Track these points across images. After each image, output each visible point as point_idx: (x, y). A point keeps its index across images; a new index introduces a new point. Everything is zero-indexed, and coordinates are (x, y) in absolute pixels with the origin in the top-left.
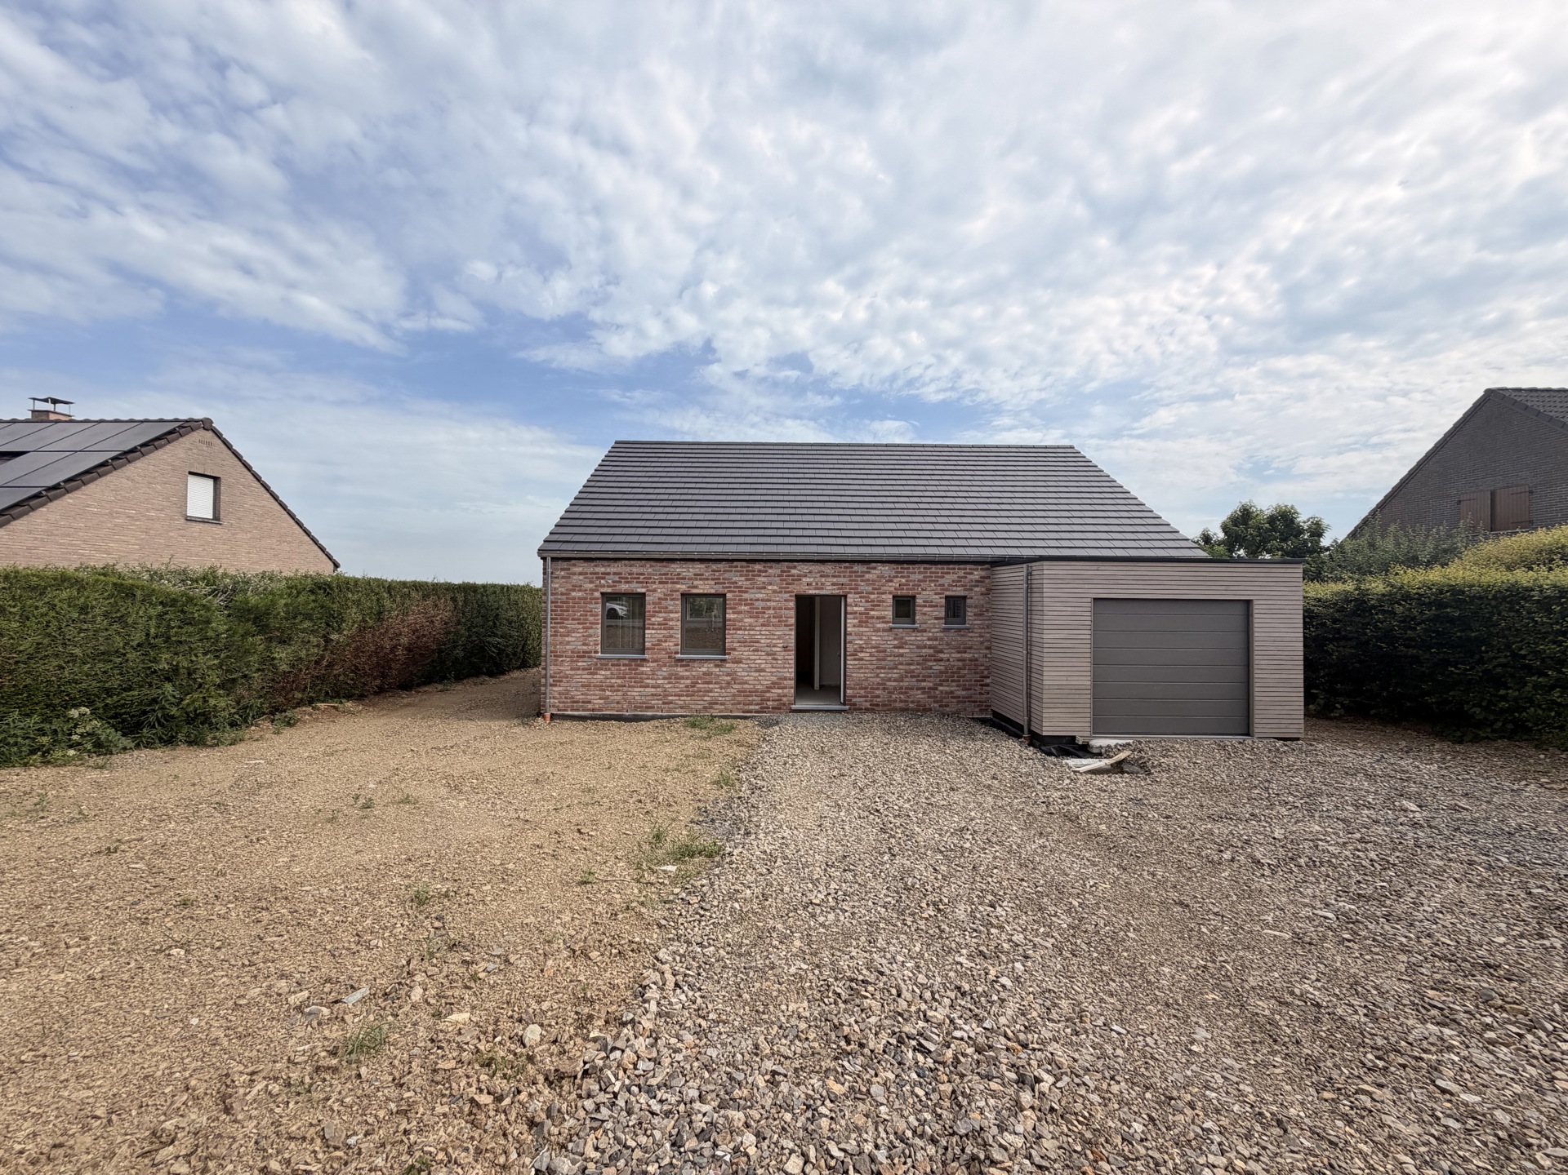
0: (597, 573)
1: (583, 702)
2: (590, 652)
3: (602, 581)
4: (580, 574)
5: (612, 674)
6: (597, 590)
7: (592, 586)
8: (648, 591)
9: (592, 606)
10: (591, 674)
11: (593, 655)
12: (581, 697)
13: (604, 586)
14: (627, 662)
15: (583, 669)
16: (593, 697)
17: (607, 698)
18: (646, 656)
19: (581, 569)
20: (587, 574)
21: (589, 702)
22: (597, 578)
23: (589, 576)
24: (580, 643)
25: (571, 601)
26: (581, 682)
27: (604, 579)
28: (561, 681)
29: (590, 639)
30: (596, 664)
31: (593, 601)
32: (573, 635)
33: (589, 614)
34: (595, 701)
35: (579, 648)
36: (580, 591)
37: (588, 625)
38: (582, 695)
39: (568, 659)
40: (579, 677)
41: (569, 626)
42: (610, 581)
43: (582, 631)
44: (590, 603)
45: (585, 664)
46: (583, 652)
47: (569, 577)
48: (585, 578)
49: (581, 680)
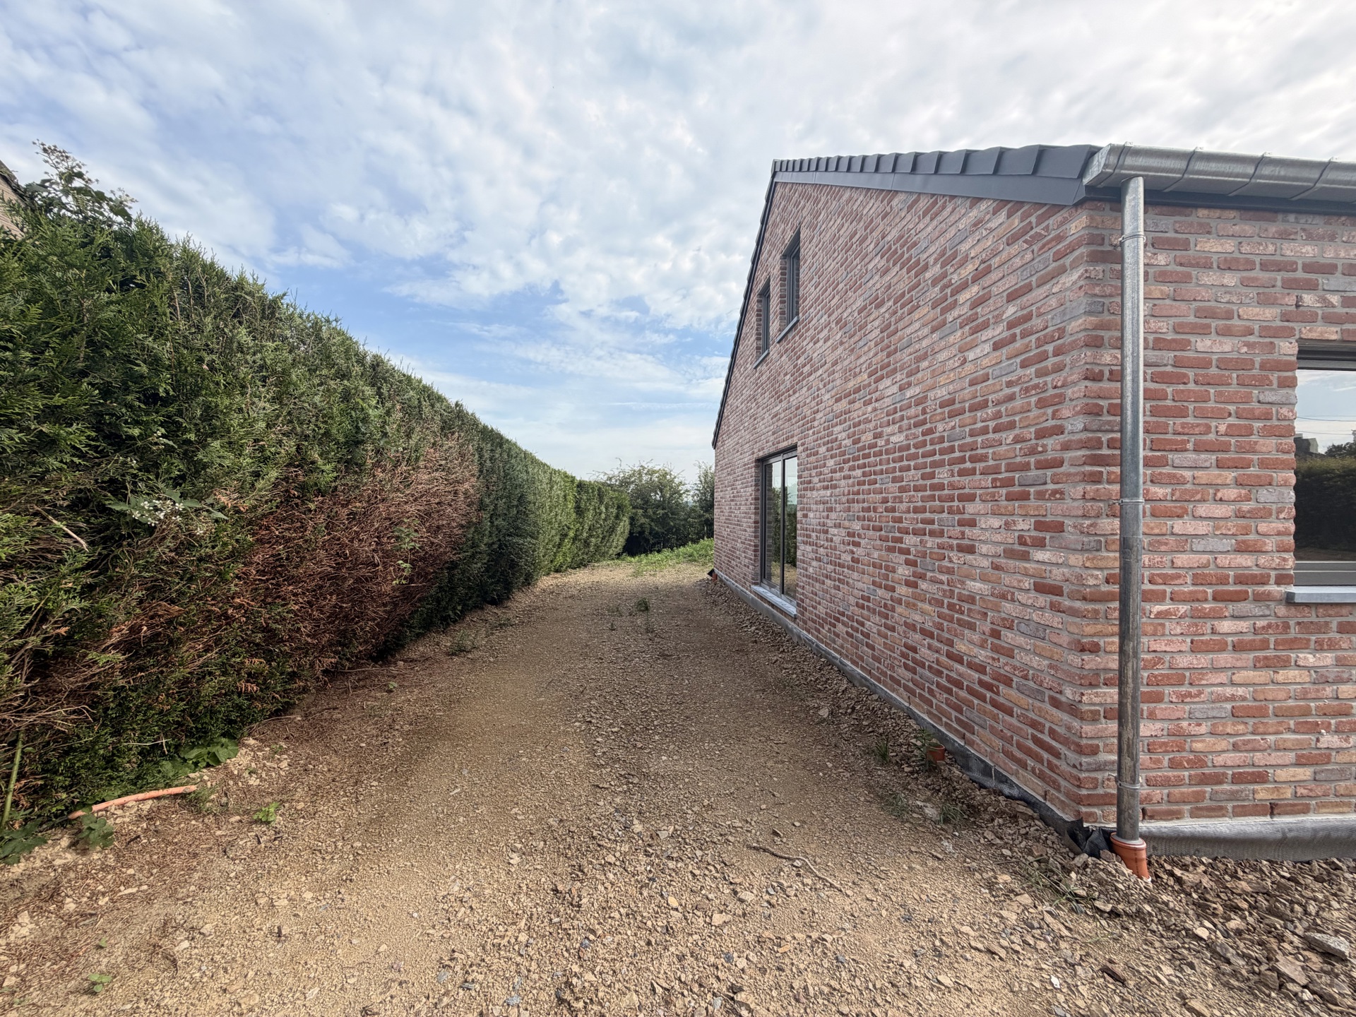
0: (1289, 266)
1: (1237, 779)
2: (1263, 581)
3: (1309, 299)
4: (1228, 265)
5: (1341, 663)
6: (1286, 333)
7: (1269, 314)
9: (1269, 396)
10: (1267, 664)
11: (1273, 588)
12: (1232, 758)
13: (1311, 318)
15: (1237, 648)
16: (1275, 758)
17: (1324, 757)
19: (1229, 246)
20: (1250, 266)
21: (1260, 778)
22: (1290, 285)
23: (1257, 273)
24: (1228, 544)
25: (1191, 373)
26: (1233, 698)
27: (1311, 286)
28: (1158, 698)
29: (1263, 527)
30: (1286, 627)
31: (1274, 377)
32: (1202, 510)
33: (1257, 425)
34: (1282, 774)
35: (1223, 560)
36: (1226, 332)
37: (1253, 470)
38: (1235, 747)
39: (1183, 608)
40: (1223, 678)
41: (1188, 474)
42: (1335, 299)
43: (1232, 493)
44: (1263, 383)
45: (1243, 625)
46: (1240, 580)
47: (1186, 278)
48: (1245, 283)
49: (1229, 691)
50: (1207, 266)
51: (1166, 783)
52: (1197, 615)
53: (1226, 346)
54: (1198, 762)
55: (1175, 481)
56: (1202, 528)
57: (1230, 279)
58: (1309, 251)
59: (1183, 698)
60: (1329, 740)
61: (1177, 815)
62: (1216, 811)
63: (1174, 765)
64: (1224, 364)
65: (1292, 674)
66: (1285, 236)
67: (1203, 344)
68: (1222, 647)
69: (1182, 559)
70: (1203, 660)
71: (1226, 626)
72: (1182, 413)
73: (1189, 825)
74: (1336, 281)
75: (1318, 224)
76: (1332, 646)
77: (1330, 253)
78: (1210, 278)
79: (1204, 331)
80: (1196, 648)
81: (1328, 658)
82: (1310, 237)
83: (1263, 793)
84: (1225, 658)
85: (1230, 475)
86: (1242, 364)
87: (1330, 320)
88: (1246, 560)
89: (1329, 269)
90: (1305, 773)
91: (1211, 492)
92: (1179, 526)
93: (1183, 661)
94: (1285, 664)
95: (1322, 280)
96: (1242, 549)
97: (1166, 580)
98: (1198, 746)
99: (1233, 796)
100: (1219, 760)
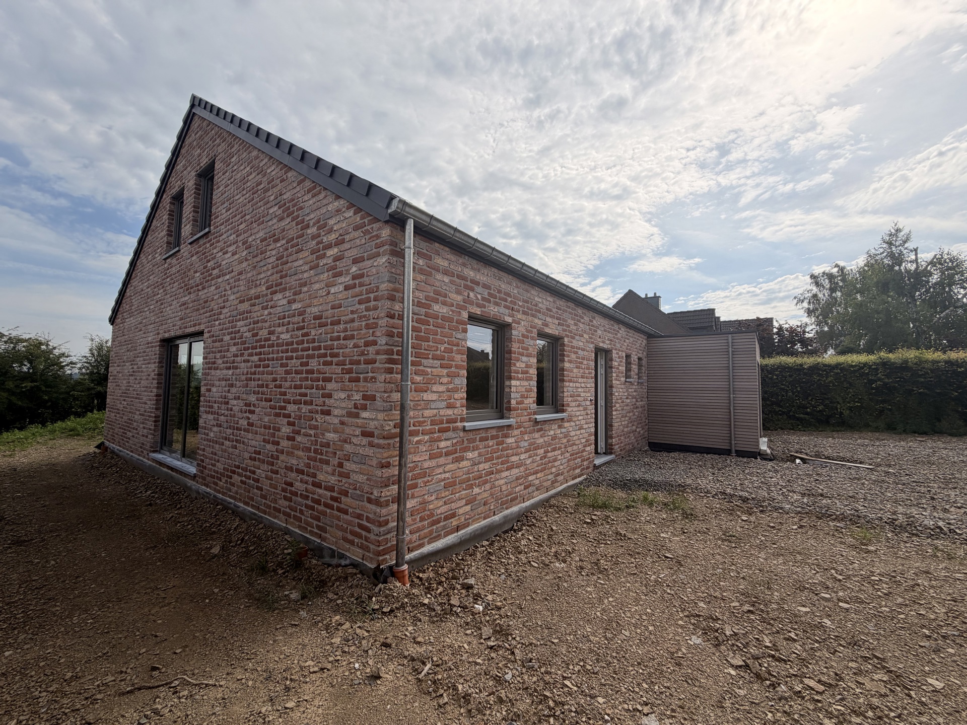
0: (466, 279)
1: (445, 519)
2: (456, 421)
3: (471, 295)
4: (446, 273)
6: (465, 308)
7: (459, 298)
8: (514, 321)
10: (456, 460)
11: (459, 424)
12: (444, 509)
13: (472, 303)
14: (494, 433)
15: (446, 454)
16: (459, 504)
17: (474, 499)
18: (512, 421)
20: (453, 275)
24: (444, 404)
26: (444, 479)
27: (473, 290)
28: (415, 486)
32: (435, 388)
35: (442, 412)
36: (444, 303)
37: (453, 369)
38: (445, 503)
40: (441, 470)
42: (479, 297)
43: (445, 380)
45: (449, 443)
46: (448, 422)
48: (452, 282)
49: (443, 476)
51: (419, 530)
52: (432, 440)
53: (444, 310)
54: (431, 515)
56: (434, 397)
57: (446, 279)
58: (472, 274)
60: (475, 490)
62: (438, 537)
64: (444, 318)
65: (465, 463)
66: (464, 265)
67: (436, 307)
68: (441, 455)
69: (427, 413)
70: (433, 463)
71: (443, 444)
72: (428, 339)
73: (427, 549)
74: (479, 289)
75: (474, 263)
76: (477, 448)
77: (478, 277)
78: (439, 276)
79: (436, 301)
80: (431, 457)
81: (476, 454)
82: (472, 268)
83: (455, 522)
84: (442, 460)
85: (445, 371)
86: (450, 320)
87: (478, 305)
88: (450, 412)
89: (478, 283)
90: (468, 508)
91: (438, 379)
92: (425, 396)
93: (426, 465)
94: (463, 459)
95: (476, 288)
97: (420, 424)
98: (431, 507)
99: (444, 527)
100: (439, 511)
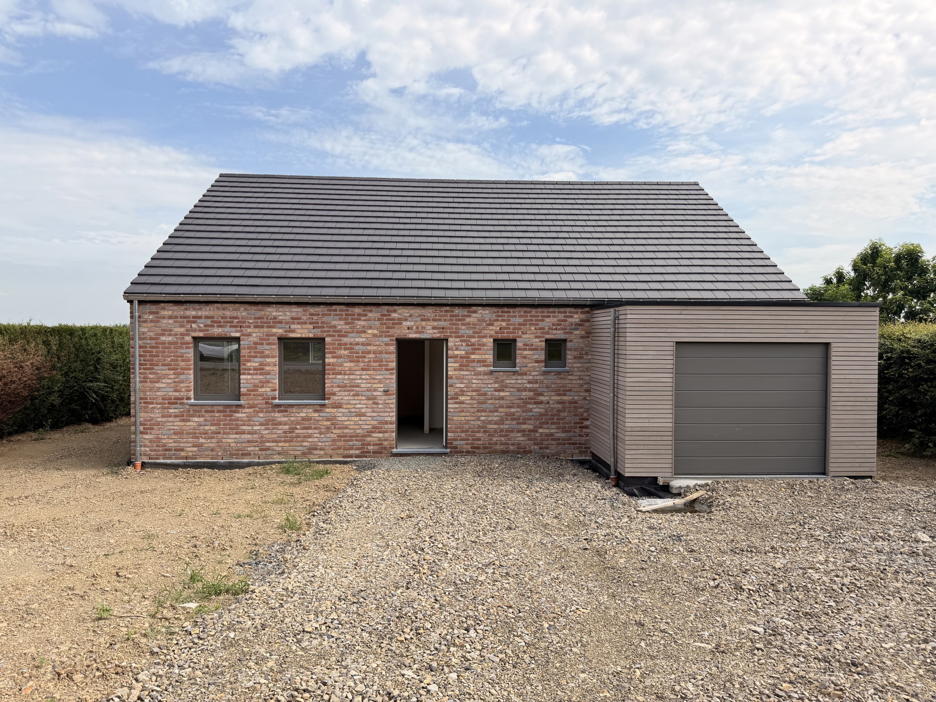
0: (188, 317)
1: (176, 450)
2: (182, 399)
3: (194, 325)
4: (170, 317)
5: (205, 420)
6: (188, 335)
7: (182, 330)
8: (242, 335)
9: (183, 351)
10: (183, 421)
11: (185, 401)
12: (174, 445)
13: (195, 330)
14: (221, 408)
15: (175, 416)
16: (186, 445)
17: (201, 445)
18: (242, 402)
19: (170, 313)
20: (176, 317)
21: (182, 450)
22: (188, 322)
23: (179, 319)
24: (171, 389)
25: (160, 346)
26: (173, 429)
27: (195, 322)
28: (152, 429)
29: (182, 385)
30: (189, 411)
31: (184, 346)
32: (164, 381)
33: (180, 359)
34: (188, 449)
35: (170, 394)
36: (170, 335)
37: (179, 370)
38: (175, 442)
39: (159, 406)
40: (171, 424)
41: (159, 372)
42: (201, 325)
43: (173, 376)
44: (181, 348)
45: (176, 411)
46: (175, 399)
47: (158, 321)
48: (175, 322)
49: (172, 427)
50: (164, 318)
51: (155, 451)
53: (170, 338)
54: (164, 445)
55: (155, 373)
56: (164, 385)
57: (171, 321)
58: (194, 313)
59: (159, 429)
60: (201, 440)
61: (159, 459)
62: (170, 458)
63: (157, 446)
64: (170, 343)
65: (191, 423)
66: (186, 309)
67: (163, 338)
68: (170, 416)
69: (158, 394)
70: (165, 419)
71: (171, 411)
72: (158, 356)
73: (162, 461)
74: (203, 320)
75: (197, 306)
76: (203, 416)
77: (200, 314)
78: (165, 321)
79: (164, 335)
80: (163, 417)
81: (202, 419)
82: (194, 309)
83: (183, 454)
84: (171, 419)
85: (172, 372)
86: (175, 343)
87: (201, 331)
88: (177, 394)
89: (200, 317)
90: (195, 449)
91: (165, 376)
92: (157, 385)
93: (159, 419)
94: (189, 421)
95: (198, 320)
96: (176, 391)
97: (154, 399)
98: (164, 441)
99: (174, 454)
100: (170, 445)
